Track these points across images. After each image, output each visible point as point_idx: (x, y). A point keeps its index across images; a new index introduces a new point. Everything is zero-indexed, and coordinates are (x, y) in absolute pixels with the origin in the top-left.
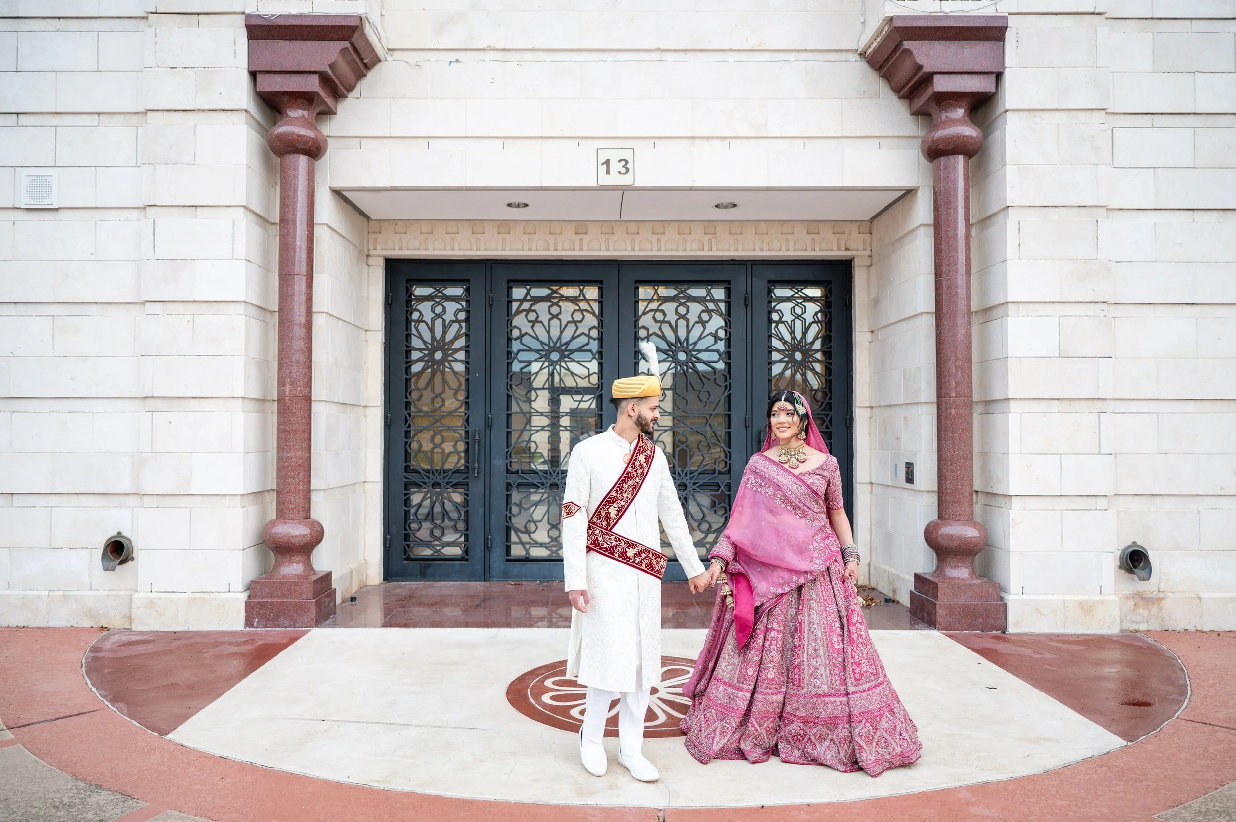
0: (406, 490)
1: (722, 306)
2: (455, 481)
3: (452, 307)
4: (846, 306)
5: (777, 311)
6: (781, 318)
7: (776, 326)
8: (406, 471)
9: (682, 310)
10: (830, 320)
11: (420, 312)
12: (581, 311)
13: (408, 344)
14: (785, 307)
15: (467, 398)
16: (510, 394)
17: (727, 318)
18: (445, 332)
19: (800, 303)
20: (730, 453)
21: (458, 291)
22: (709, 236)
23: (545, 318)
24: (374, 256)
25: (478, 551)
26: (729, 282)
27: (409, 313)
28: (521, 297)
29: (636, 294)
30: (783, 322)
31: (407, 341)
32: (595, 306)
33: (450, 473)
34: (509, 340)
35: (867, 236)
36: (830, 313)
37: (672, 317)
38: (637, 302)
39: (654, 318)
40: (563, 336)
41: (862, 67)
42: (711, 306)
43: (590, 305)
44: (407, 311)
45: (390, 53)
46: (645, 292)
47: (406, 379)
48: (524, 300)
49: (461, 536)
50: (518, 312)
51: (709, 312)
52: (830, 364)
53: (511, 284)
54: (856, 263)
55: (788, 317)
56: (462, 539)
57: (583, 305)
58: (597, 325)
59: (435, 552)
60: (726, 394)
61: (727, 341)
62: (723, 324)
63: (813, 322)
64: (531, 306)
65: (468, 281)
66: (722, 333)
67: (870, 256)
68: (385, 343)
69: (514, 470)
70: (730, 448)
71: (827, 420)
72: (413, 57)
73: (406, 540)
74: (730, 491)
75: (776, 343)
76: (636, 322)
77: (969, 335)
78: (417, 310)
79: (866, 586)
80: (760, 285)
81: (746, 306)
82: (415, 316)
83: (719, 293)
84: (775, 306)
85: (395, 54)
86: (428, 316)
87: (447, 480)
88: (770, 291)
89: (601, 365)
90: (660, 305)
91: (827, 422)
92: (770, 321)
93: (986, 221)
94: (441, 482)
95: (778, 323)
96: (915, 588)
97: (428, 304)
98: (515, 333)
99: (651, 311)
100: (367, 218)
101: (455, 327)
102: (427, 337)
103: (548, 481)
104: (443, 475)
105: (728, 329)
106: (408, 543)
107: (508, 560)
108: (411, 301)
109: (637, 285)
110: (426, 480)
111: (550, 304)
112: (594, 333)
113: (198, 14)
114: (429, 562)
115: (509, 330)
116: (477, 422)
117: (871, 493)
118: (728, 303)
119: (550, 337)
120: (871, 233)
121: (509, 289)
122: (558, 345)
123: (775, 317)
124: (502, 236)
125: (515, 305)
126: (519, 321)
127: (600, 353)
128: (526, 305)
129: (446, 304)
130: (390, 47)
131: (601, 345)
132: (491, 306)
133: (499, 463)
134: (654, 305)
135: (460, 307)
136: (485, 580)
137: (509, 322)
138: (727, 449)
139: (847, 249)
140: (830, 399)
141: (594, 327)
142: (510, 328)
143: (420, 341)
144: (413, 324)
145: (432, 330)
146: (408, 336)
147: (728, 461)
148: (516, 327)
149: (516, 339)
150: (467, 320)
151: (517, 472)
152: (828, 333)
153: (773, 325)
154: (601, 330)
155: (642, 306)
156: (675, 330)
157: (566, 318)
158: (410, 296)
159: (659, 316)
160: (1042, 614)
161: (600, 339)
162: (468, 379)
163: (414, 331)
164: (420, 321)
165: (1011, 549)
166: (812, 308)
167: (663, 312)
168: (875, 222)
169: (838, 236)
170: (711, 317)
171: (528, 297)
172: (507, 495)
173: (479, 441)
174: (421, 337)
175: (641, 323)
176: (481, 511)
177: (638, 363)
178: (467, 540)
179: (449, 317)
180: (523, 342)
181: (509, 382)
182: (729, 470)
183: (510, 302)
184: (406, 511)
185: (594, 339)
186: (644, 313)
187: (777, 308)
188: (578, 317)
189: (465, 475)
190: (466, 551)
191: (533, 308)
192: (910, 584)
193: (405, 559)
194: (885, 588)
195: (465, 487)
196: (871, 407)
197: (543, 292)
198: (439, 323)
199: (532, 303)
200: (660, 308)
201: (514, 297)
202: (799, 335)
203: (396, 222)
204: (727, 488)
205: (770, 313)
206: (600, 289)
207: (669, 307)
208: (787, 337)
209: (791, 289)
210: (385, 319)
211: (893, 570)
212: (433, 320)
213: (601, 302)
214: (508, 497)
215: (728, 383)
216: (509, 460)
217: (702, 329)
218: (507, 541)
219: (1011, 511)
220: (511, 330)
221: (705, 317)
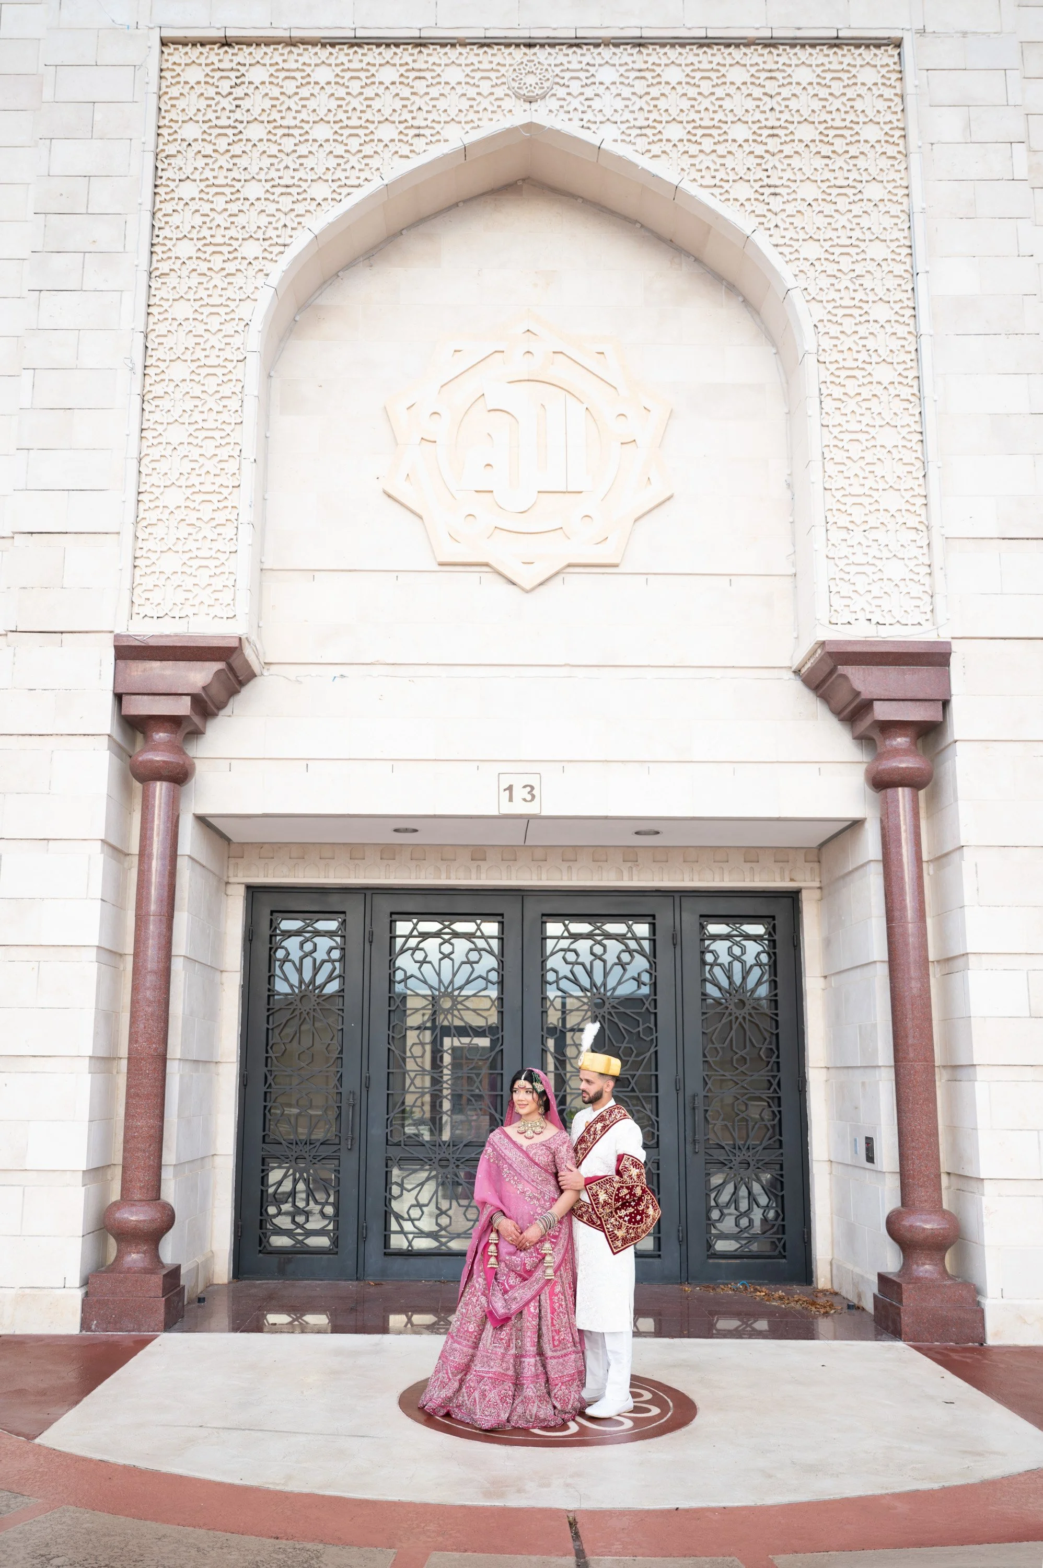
0: (263, 1165)
1: (646, 944)
2: (324, 1155)
3: (324, 943)
4: (795, 946)
5: (711, 952)
6: (716, 959)
7: (711, 970)
8: (264, 1142)
9: (598, 950)
10: (775, 962)
11: (286, 949)
12: (479, 950)
13: (271, 987)
14: (721, 947)
15: (341, 1052)
16: (393, 1048)
17: (651, 959)
18: (315, 975)
19: (739, 942)
20: (657, 1122)
21: (332, 925)
22: (629, 864)
23: (434, 957)
24: (234, 883)
25: (349, 1242)
26: (654, 916)
27: (272, 950)
28: (407, 933)
29: (543, 930)
30: (720, 965)
31: (269, 984)
32: (495, 943)
33: (318, 1144)
34: (391, 982)
35: (816, 865)
36: (775, 954)
37: (586, 958)
38: (544, 939)
39: (564, 958)
40: (455, 979)
41: (797, 685)
42: (633, 944)
43: (488, 943)
44: (271, 949)
45: (267, 667)
46: (554, 928)
47: (268, 1029)
48: (411, 936)
49: (329, 1223)
50: (402, 951)
51: (630, 952)
52: (777, 1015)
53: (394, 917)
54: (805, 895)
55: (725, 959)
56: (331, 1227)
57: (481, 943)
58: (496, 967)
59: (297, 1243)
60: (652, 1050)
61: (653, 987)
62: (647, 966)
63: (755, 965)
64: (420, 942)
65: (344, 913)
66: (645, 978)
67: (820, 888)
68: (243, 986)
69: (395, 1141)
70: (657, 1116)
71: (775, 1083)
72: (292, 671)
73: (261, 1228)
74: (658, 1169)
75: (711, 990)
76: (543, 962)
77: (926, 990)
78: (283, 948)
79: (827, 1291)
80: (689, 920)
81: (675, 945)
82: (280, 954)
83: (642, 929)
84: (709, 946)
85: (273, 667)
86: (295, 955)
87: (313, 1153)
88: (703, 927)
89: (501, 1013)
90: (572, 943)
91: (775, 1086)
92: (704, 963)
93: (941, 859)
94: (306, 1155)
95: (712, 965)
96: (879, 1291)
97: (297, 940)
98: (399, 975)
99: (562, 950)
100: (228, 840)
101: (327, 967)
102: (294, 979)
103: (437, 1155)
104: (308, 1147)
105: (653, 972)
106: (264, 1231)
107: (385, 1254)
108: (276, 936)
109: (545, 918)
110: (289, 1153)
111: (440, 941)
112: (494, 976)
113: (62, 633)
114: (290, 1256)
115: (392, 971)
116: (352, 1082)
117: (831, 1174)
118: (653, 941)
119: (440, 981)
120: (819, 862)
121: (392, 922)
122: (450, 990)
123: (709, 958)
124: (386, 862)
125: (399, 942)
126: (404, 962)
127: (501, 999)
128: (413, 942)
129: (316, 940)
130: (266, 661)
131: (502, 991)
132: (371, 942)
133: (377, 1132)
134: (564, 944)
135: (334, 944)
136: (357, 1279)
137: (392, 962)
138: (653, 1117)
139: (792, 880)
140: (778, 1057)
141: (493, 969)
142: (392, 970)
143: (286, 984)
144: (278, 963)
145: (300, 970)
146: (271, 978)
147: (656, 1133)
148: (399, 968)
149: (399, 982)
150: (342, 959)
151: (398, 1144)
152: (773, 978)
153: (708, 968)
154: (501, 972)
155: (550, 944)
156: (590, 974)
157: (459, 956)
158: (276, 928)
159: (571, 957)
160: (1025, 1322)
161: (501, 983)
162: (342, 1029)
163: (278, 972)
164: (286, 959)
165: (986, 1243)
166: (753, 948)
167: (575, 951)
168: (824, 850)
169: (781, 864)
170: (632, 957)
171: (415, 933)
172: (387, 1172)
173: (354, 1106)
174: (286, 979)
175: (550, 964)
176: (355, 1191)
177: (546, 1012)
178: (336, 1228)
179: (320, 955)
180: (408, 986)
181: (391, 1034)
182: (658, 1142)
183: (393, 938)
184: (262, 1191)
185: (493, 984)
186: (552, 954)
187: (711, 948)
188: (474, 956)
189: (336, 1148)
190: (335, 1242)
191: (421, 946)
192: (872, 1287)
193: (260, 1252)
194: (849, 1293)
195: (336, 1162)
196: (828, 1068)
197: (433, 926)
198: (308, 962)
199: (420, 939)
200: (572, 947)
201: (398, 933)
202: (738, 979)
203: (261, 845)
204: (656, 1165)
205: (703, 953)
206: (501, 923)
207: (583, 946)
208: (724, 983)
209: (728, 925)
210: (245, 956)
211: (857, 1270)
212: (301, 959)
213: (501, 939)
214: (388, 1174)
215: (654, 1037)
216: (390, 1129)
217: (622, 971)
218: (385, 1230)
219: (983, 1198)
220: (394, 972)
221: (626, 957)
